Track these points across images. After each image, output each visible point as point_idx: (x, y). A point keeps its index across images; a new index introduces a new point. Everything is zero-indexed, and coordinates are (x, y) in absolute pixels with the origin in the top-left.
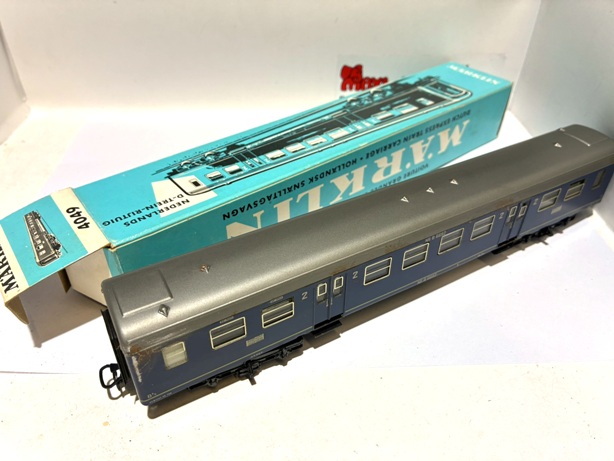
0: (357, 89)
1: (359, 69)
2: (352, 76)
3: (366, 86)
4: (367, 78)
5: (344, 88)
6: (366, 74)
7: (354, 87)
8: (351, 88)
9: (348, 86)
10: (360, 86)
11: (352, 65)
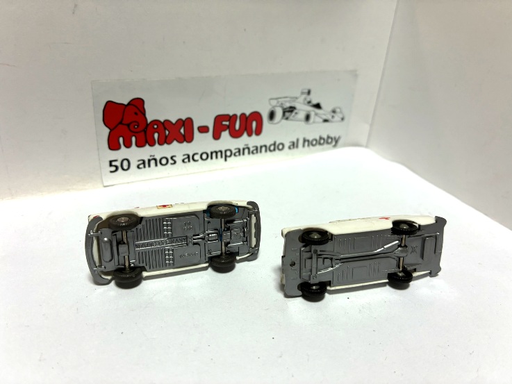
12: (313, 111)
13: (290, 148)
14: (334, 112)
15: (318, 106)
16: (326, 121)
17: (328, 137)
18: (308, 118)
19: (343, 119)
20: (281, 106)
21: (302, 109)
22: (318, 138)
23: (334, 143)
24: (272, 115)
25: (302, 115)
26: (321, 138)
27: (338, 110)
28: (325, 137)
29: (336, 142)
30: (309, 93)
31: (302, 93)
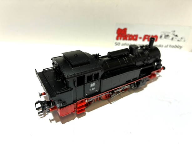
0: (124, 39)
1: (125, 30)
2: (122, 34)
3: (128, 38)
4: (129, 35)
5: (117, 39)
6: (129, 32)
7: (122, 38)
8: (121, 39)
9: (119, 38)
10: (125, 39)
11: (122, 28)
12: (174, 37)
13: (165, 47)
14: (182, 38)
15: (177, 36)
16: (178, 41)
17: (178, 46)
18: (172, 39)
19: (184, 41)
20: (164, 34)
21: (171, 36)
22: (175, 45)
23: (180, 48)
24: (161, 37)
25: (171, 38)
26: (175, 46)
27: (183, 38)
28: (177, 45)
29: (181, 47)
30: (174, 31)
31: (172, 31)
